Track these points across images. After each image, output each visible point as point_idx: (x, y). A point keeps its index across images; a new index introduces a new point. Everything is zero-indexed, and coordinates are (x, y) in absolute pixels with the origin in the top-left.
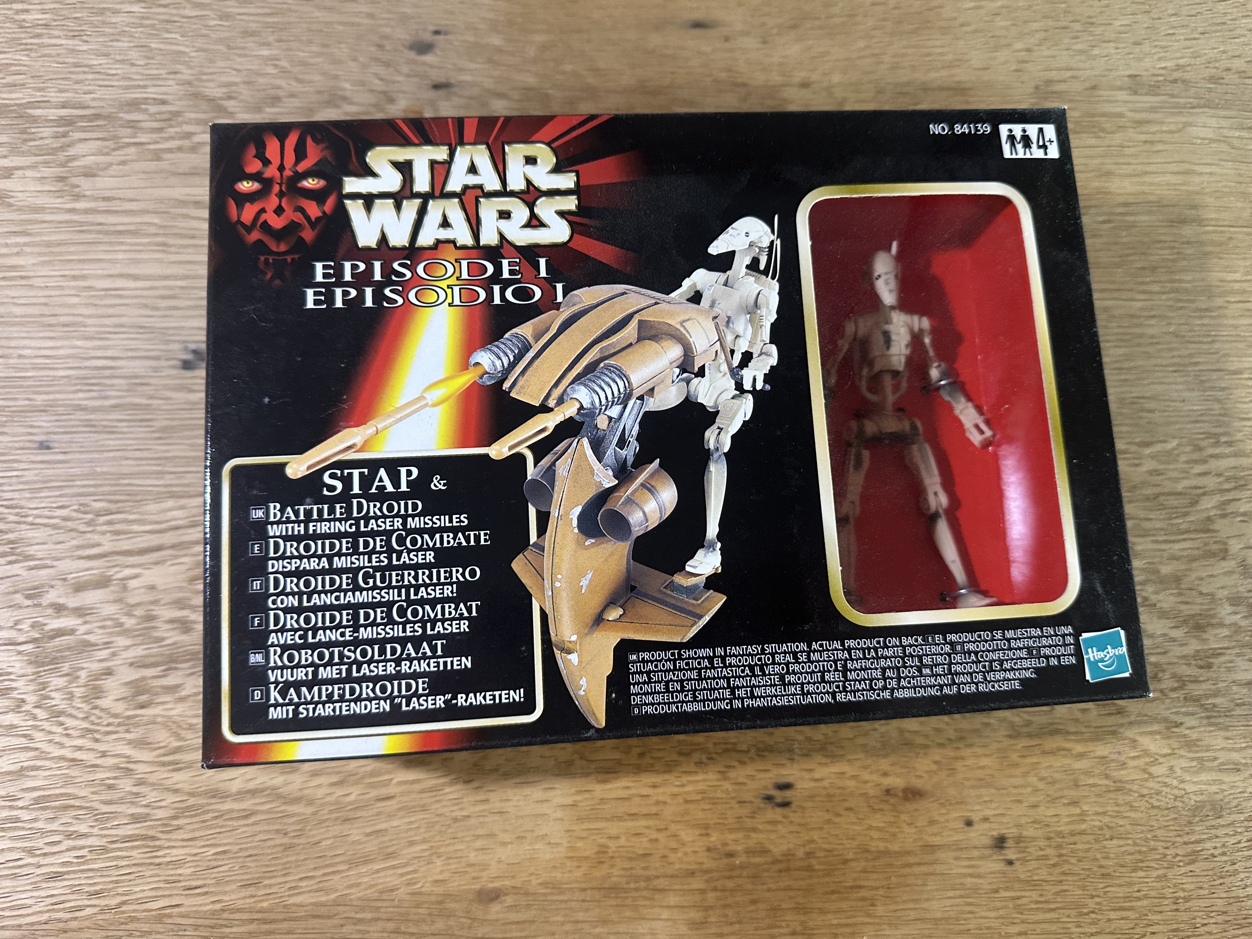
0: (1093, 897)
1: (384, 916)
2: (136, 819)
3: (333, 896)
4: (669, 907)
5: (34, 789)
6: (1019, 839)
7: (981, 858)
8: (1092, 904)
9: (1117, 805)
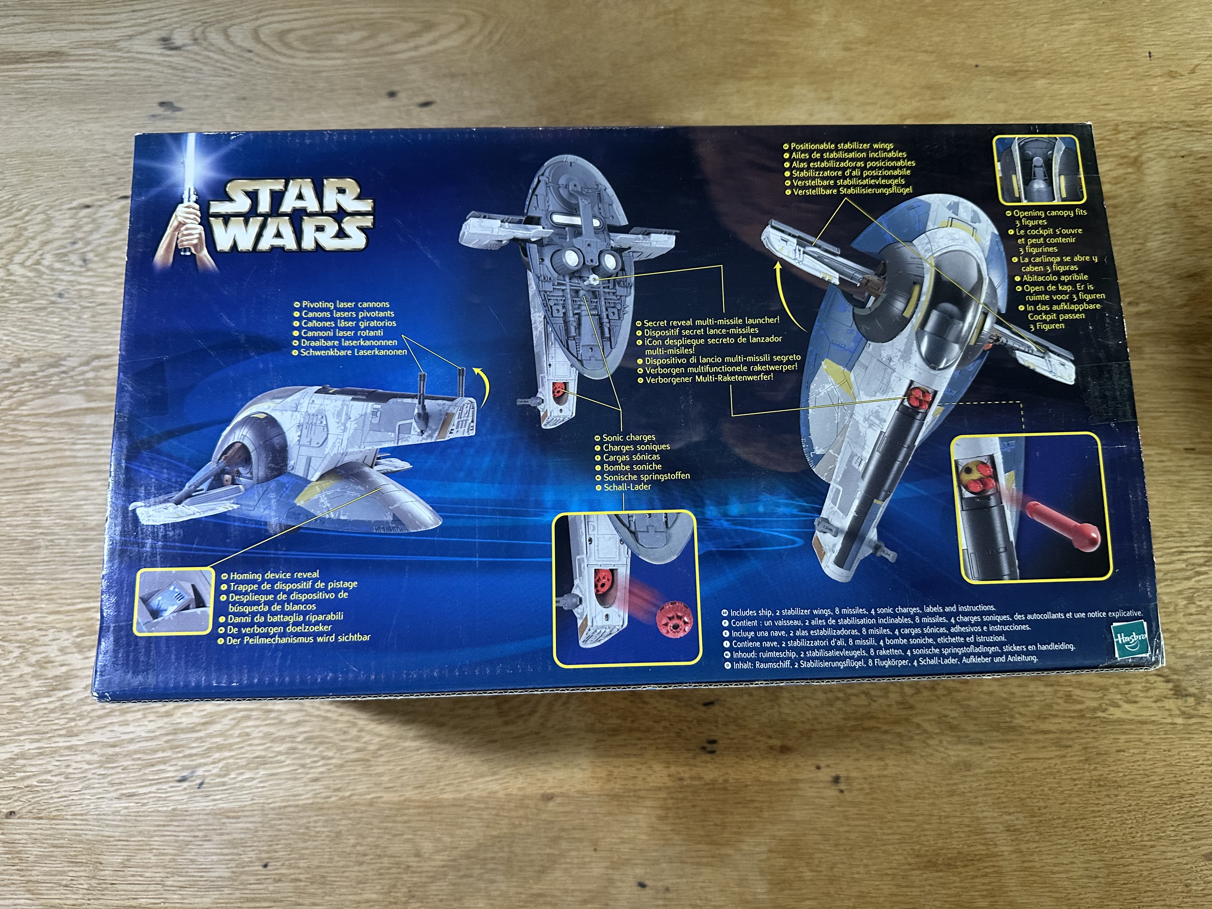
0: (890, 813)
1: (491, 806)
2: (358, 750)
3: (463, 795)
4: (646, 807)
5: (305, 732)
6: (848, 778)
7: (824, 788)
8: (889, 817)
9: (907, 761)
